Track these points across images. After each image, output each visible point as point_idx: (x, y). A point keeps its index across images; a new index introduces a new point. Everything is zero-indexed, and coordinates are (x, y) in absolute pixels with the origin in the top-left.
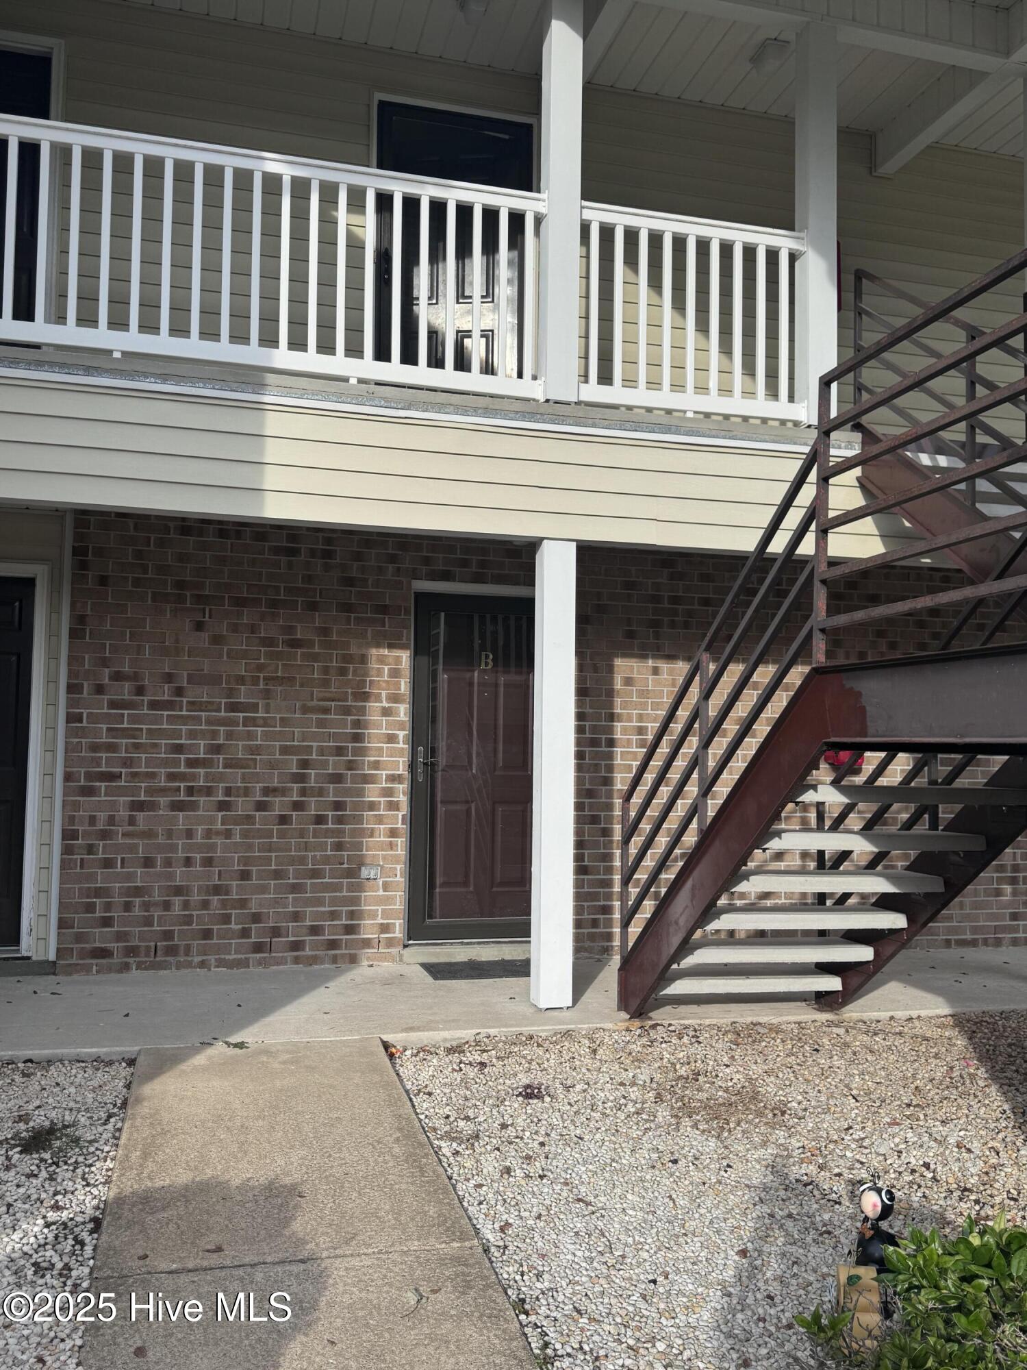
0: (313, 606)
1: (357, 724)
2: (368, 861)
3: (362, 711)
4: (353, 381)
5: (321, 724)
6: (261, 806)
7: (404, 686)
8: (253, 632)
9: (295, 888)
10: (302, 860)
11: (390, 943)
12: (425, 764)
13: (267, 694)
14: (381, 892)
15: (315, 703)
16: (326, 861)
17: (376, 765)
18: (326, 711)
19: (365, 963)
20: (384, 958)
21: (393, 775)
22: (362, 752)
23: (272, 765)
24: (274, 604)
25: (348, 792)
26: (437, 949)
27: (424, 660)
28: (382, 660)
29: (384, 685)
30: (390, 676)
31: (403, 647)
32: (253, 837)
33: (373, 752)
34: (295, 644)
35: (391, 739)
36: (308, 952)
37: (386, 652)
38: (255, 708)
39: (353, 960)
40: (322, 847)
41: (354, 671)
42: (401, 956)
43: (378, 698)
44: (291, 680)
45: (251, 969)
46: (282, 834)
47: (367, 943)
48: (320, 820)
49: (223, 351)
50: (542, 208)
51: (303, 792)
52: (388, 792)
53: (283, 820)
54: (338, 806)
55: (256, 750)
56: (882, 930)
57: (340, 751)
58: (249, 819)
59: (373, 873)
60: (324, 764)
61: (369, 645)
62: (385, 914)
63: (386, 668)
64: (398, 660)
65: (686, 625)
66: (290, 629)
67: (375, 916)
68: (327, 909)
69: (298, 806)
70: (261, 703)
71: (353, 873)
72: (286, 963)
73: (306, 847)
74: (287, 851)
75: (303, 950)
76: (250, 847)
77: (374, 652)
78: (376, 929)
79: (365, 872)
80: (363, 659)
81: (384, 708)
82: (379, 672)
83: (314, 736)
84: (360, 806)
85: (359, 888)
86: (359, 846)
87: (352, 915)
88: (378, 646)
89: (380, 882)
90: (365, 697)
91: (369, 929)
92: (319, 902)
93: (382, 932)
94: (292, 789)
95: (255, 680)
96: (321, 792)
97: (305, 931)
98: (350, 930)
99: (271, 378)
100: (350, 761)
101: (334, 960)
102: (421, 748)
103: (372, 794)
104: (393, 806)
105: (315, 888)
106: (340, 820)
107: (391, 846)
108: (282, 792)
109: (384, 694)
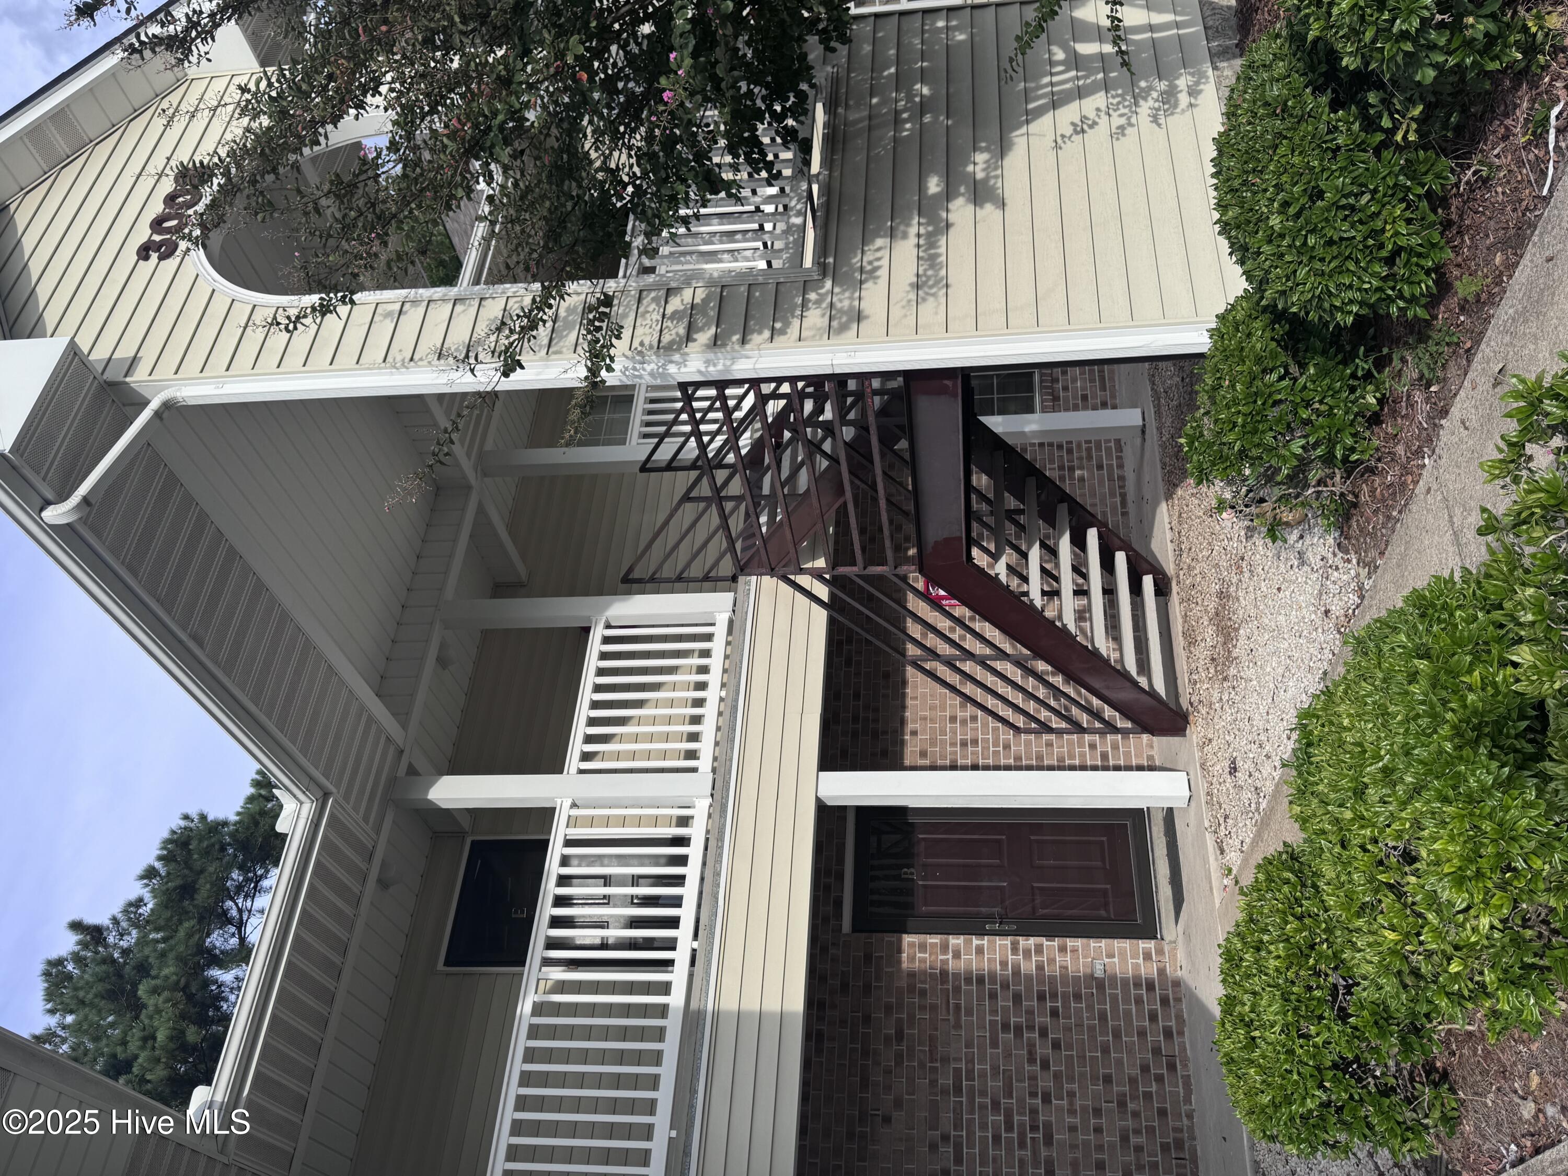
0: (867, 1019)
1: (968, 980)
2: (1089, 971)
3: (957, 976)
4: (695, 945)
5: (969, 1013)
6: (1045, 1065)
7: (934, 940)
8: (891, 1072)
9: (1117, 1035)
10: (1091, 1029)
11: (1160, 952)
12: (1001, 923)
13: (945, 1060)
14: (1116, 960)
15: (951, 1017)
16: (1090, 1008)
17: (1004, 964)
18: (958, 1007)
19: (1179, 973)
20: (1173, 957)
21: (1012, 949)
22: (993, 976)
23: (1008, 1055)
24: (865, 1053)
25: (1029, 988)
26: (1163, 911)
27: (911, 922)
28: (912, 959)
29: (933, 957)
30: (925, 952)
31: (900, 941)
32: (1073, 1072)
33: (993, 966)
34: (900, 1035)
35: (980, 950)
36: (1173, 1023)
37: (905, 955)
38: (957, 1071)
39: (1177, 983)
40: (1078, 1011)
41: (922, 982)
42: (1171, 942)
43: (945, 962)
44: (932, 1039)
45: (1191, 1073)
46: (1069, 1047)
47: (1162, 972)
48: (1054, 1013)
49: (670, 1047)
50: (567, 803)
51: (1031, 1028)
52: (1027, 953)
53: (1056, 1045)
54: (1041, 997)
55: (995, 1069)
56: (1100, 544)
57: (993, 996)
58: (1057, 1076)
59: (1098, 967)
60: (1006, 1009)
61: (899, 969)
62: (1135, 956)
63: (918, 955)
64: (911, 945)
65: (876, 710)
66: (888, 1039)
67: (1138, 965)
68: (1133, 1007)
69: (1043, 1033)
70: (953, 1065)
71: (1100, 984)
72: (1184, 1043)
73: (1079, 1025)
74: (1084, 1043)
75: (1171, 1027)
76: (1082, 1075)
77: (905, 965)
78: (1148, 964)
79: (1099, 973)
80: (912, 975)
81: (954, 957)
82: (923, 961)
83: (981, 1018)
84: (1041, 980)
85: (1113, 978)
86: (1076, 979)
87: (1137, 985)
88: (899, 962)
89: (1107, 960)
90: (944, 973)
91: (1149, 970)
92: (1128, 1013)
93: (1151, 959)
94: (1028, 1038)
95: (934, 1070)
96: (1030, 1012)
97: (1154, 1026)
98: (1150, 986)
99: (694, 1005)
100: (1001, 986)
101: (1178, 1000)
102: (987, 927)
103: (1029, 967)
104: (1039, 949)
105: (1116, 1017)
106: (1054, 996)
107: (1075, 950)
108: (1031, 1046)
109: (941, 957)
